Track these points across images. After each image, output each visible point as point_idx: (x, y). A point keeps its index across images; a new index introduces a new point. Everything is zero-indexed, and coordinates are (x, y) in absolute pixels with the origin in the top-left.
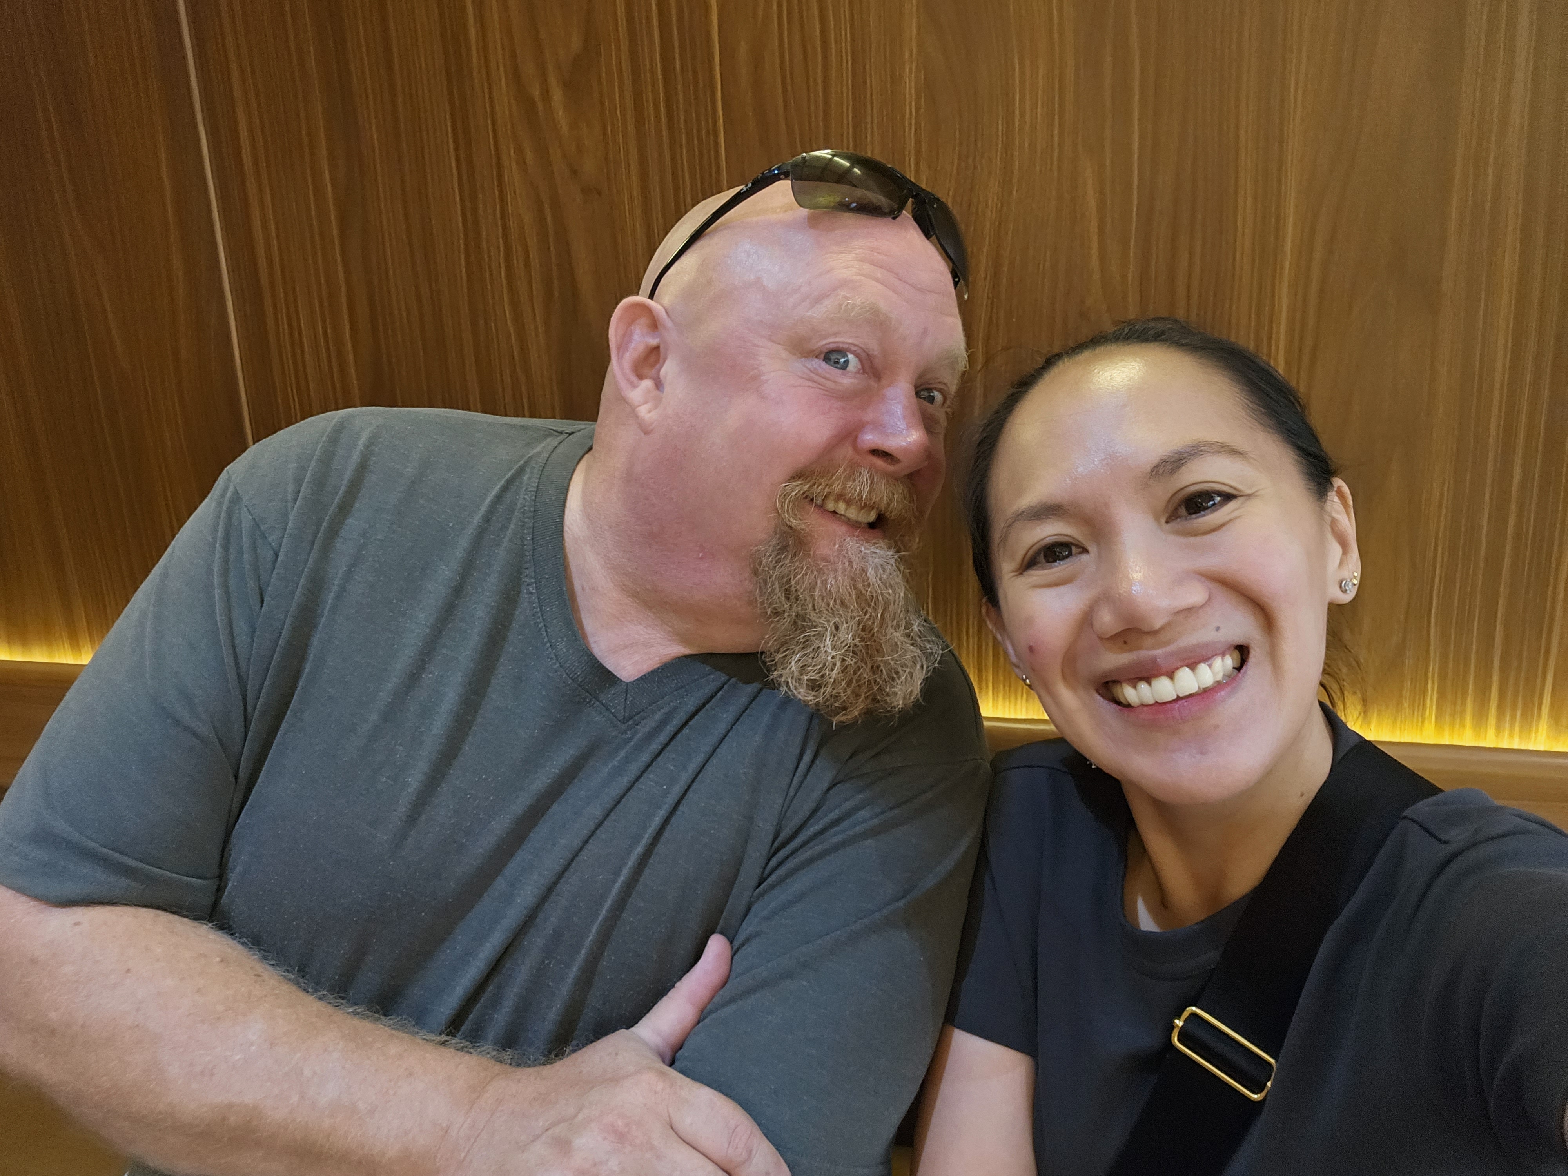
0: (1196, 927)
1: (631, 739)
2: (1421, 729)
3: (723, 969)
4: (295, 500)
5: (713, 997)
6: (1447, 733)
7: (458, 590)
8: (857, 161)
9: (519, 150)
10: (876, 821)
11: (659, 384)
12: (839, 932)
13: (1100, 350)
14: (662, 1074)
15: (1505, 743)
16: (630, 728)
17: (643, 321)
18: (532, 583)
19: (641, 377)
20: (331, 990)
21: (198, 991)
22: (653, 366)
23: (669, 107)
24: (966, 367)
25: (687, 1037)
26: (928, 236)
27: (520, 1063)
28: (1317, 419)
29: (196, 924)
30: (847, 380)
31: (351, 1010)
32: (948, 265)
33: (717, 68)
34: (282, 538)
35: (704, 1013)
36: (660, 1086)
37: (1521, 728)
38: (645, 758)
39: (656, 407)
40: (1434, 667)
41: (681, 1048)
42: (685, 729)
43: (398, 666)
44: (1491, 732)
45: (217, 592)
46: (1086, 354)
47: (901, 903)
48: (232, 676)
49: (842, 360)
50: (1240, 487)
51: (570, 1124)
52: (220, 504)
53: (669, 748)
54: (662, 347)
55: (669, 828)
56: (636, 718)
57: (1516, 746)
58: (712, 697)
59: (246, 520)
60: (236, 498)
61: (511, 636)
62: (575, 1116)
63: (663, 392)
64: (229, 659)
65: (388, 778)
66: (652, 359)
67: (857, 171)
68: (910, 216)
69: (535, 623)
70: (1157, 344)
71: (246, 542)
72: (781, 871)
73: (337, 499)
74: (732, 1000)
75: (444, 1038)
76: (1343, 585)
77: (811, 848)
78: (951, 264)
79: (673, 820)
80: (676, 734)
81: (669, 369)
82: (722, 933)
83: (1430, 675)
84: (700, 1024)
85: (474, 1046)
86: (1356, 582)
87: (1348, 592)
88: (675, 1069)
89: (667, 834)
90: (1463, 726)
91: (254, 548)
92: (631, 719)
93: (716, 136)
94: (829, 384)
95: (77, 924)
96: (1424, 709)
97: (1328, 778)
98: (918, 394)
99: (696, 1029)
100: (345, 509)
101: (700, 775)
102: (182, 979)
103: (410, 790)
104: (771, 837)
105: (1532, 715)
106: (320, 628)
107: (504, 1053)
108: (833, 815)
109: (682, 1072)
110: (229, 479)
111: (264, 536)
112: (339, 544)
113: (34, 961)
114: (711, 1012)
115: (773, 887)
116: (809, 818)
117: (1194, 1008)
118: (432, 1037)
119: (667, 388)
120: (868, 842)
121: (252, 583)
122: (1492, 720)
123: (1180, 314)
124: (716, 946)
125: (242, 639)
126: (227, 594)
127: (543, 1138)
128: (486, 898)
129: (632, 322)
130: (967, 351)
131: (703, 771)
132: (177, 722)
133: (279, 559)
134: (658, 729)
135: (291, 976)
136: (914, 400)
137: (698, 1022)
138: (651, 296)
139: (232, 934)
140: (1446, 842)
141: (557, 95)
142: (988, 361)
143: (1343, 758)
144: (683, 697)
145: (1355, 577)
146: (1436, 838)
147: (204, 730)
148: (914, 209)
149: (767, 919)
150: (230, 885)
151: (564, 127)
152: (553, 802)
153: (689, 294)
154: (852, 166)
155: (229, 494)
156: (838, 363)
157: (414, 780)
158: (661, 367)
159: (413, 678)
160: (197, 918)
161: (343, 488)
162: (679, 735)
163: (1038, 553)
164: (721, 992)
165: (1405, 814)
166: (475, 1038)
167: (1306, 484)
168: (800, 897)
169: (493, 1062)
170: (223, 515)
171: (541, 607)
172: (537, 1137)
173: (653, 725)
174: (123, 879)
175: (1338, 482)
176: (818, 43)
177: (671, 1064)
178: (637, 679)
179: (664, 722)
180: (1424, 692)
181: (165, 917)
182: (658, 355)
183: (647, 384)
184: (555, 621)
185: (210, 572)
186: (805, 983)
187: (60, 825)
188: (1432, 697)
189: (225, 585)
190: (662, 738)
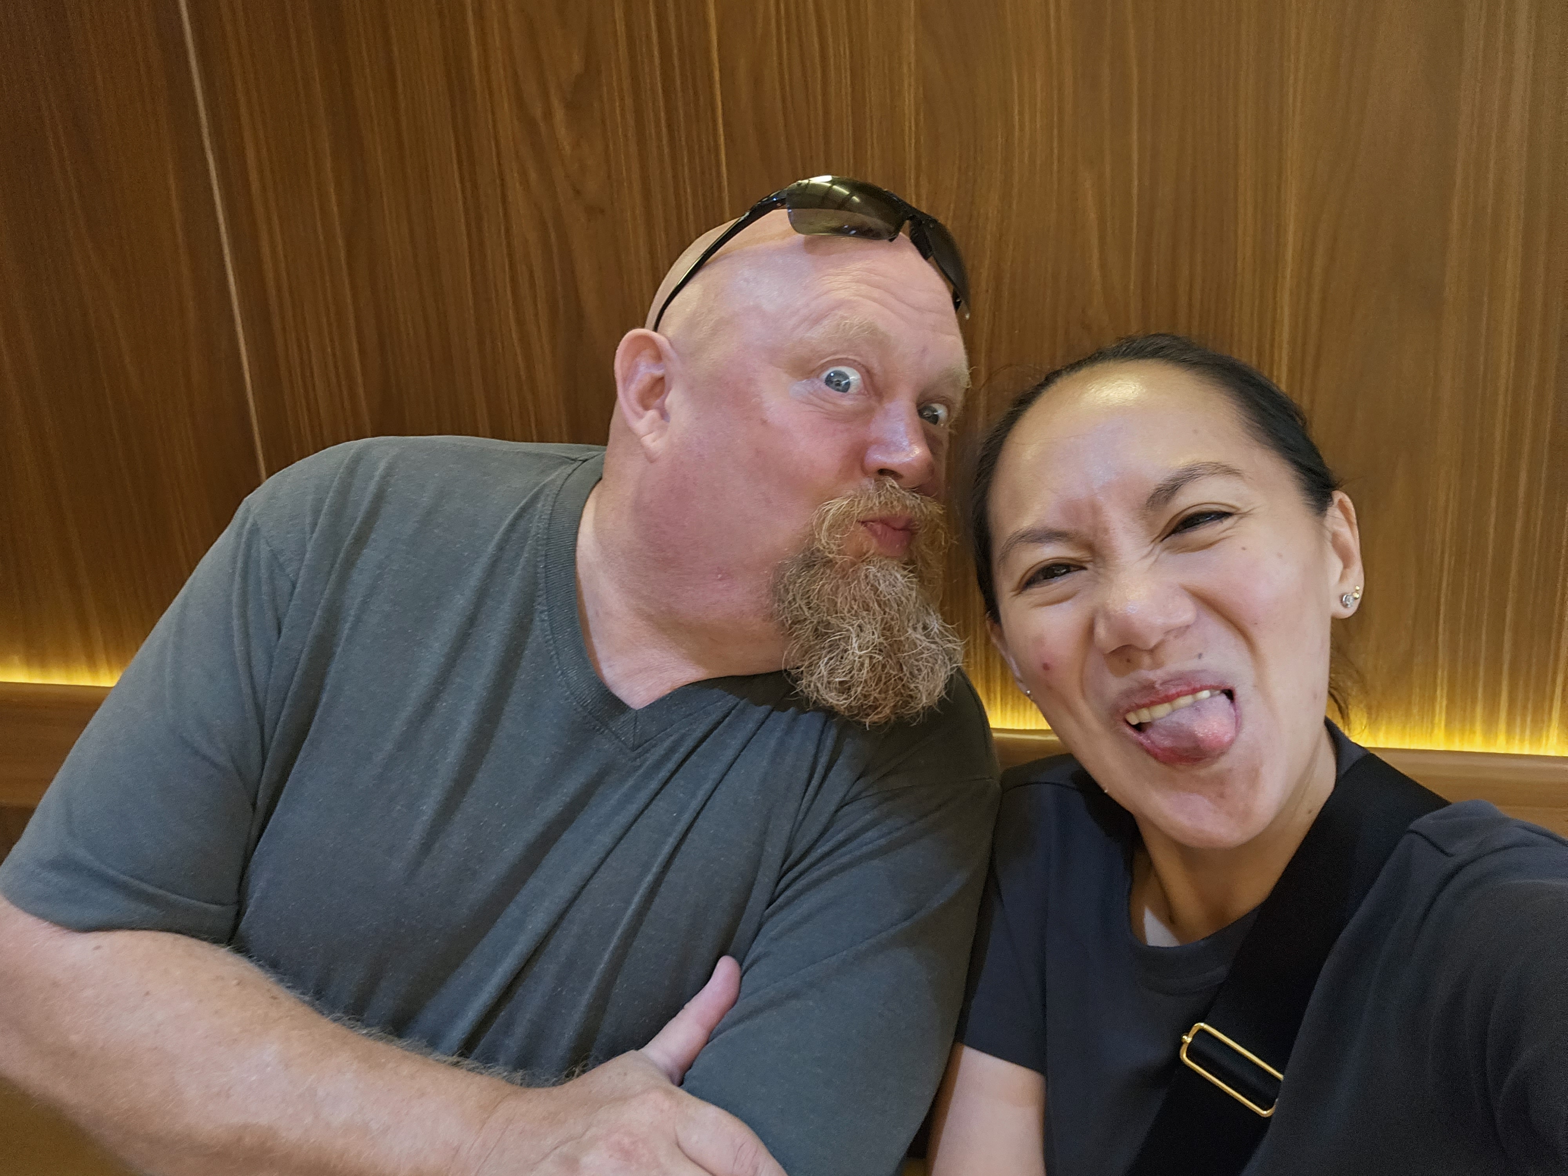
0: (1202, 943)
1: (640, 766)
2: (1431, 735)
3: (732, 991)
4: (312, 532)
5: (722, 1017)
6: (1457, 740)
7: (472, 621)
8: (857, 188)
9: (524, 174)
10: (883, 841)
11: (664, 414)
12: (845, 953)
13: (1098, 367)
14: (669, 1093)
15: (1516, 749)
16: (640, 756)
17: (648, 352)
18: (544, 611)
19: (646, 408)
20: (346, 1012)
21: (216, 1012)
22: (658, 396)
23: (669, 126)
24: (968, 385)
25: (696, 1057)
26: (925, 257)
27: (528, 1084)
28: (1318, 433)
29: (214, 947)
30: (847, 402)
31: (365, 1032)
32: (949, 287)
33: (717, 86)
34: (299, 569)
35: (714, 1032)
36: (666, 1105)
37: (1532, 733)
38: (654, 785)
39: (660, 436)
40: (1442, 674)
41: (690, 1068)
42: (693, 756)
43: (414, 695)
44: (1502, 738)
45: (236, 623)
46: (1084, 372)
47: (907, 923)
48: (249, 706)
49: (844, 382)
50: (1238, 504)
51: (578, 1143)
52: (239, 535)
53: (677, 775)
54: (666, 379)
55: (679, 855)
56: (645, 745)
57: (1526, 751)
58: (719, 723)
59: (263, 550)
60: (255, 530)
61: (523, 663)
62: (584, 1134)
63: (669, 421)
64: (247, 690)
65: (402, 806)
66: (657, 390)
67: (856, 199)
68: (908, 238)
69: (547, 650)
70: (1154, 360)
71: (264, 573)
72: (788, 893)
73: (353, 531)
74: (740, 1020)
75: (455, 1059)
76: (1344, 599)
77: (818, 869)
78: (952, 287)
79: (683, 848)
80: (684, 760)
81: (674, 398)
82: (733, 956)
83: (1439, 681)
84: (709, 1044)
85: (485, 1067)
86: (1357, 596)
87: (1349, 606)
88: (683, 1089)
89: (677, 861)
90: (1472, 732)
91: (272, 579)
92: (641, 746)
93: (717, 155)
94: (829, 407)
95: (98, 948)
96: (1433, 716)
97: (1333, 793)
98: (920, 413)
99: (704, 1049)
100: (361, 540)
101: (709, 803)
102: (201, 1001)
103: (425, 818)
104: (779, 862)
105: (1543, 721)
106: (337, 658)
107: (514, 1075)
108: (840, 837)
109: (692, 1092)
110: (248, 510)
111: (281, 567)
112: (355, 576)
113: (55, 984)
114: (720, 1032)
115: (781, 908)
116: (817, 841)
117: (1202, 1024)
118: (445, 1058)
119: (673, 418)
120: (875, 862)
121: (269, 615)
122: (1502, 726)
123: (1181, 332)
124: (726, 967)
125: (260, 668)
126: (245, 626)
127: (551, 1157)
128: (500, 924)
129: (637, 353)
130: (969, 369)
131: (712, 798)
132: (196, 752)
133: (297, 590)
134: (666, 757)
135: (307, 998)
136: (917, 418)
137: (707, 1043)
138: (656, 329)
139: (250, 957)
140: (1452, 855)
141: (559, 115)
142: (989, 378)
143: (1347, 773)
144: (692, 724)
145: (1357, 591)
146: (1442, 851)
147: (222, 760)
148: (913, 230)
149: (775, 939)
150: (248, 910)
151: (568, 149)
152: (565, 830)
153: (692, 324)
154: (851, 195)
155: (248, 526)
156: (839, 384)
157: (428, 808)
158: (666, 397)
159: (427, 707)
160: (216, 941)
161: (359, 519)
162: (687, 762)
163: (1038, 572)
164: (730, 1012)
165: (1412, 827)
166: (488, 1060)
167: (1305, 500)
168: (807, 918)
169: (503, 1082)
170: (243, 546)
171: (552, 633)
172: (546, 1156)
173: (662, 752)
174: (143, 905)
175: (1339, 496)
176: (817, 60)
177: (680, 1084)
178: (646, 707)
179: (672, 750)
180: (1433, 699)
181: (184, 941)
182: (664, 385)
183: (652, 414)
184: (566, 649)
185: (229, 602)
186: (811, 1003)
187: (82, 854)
188: (1442, 703)
189: (244, 615)
190: (671, 765)
